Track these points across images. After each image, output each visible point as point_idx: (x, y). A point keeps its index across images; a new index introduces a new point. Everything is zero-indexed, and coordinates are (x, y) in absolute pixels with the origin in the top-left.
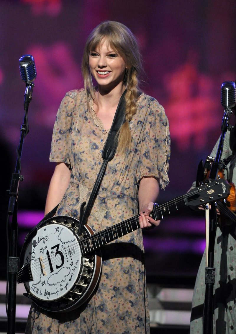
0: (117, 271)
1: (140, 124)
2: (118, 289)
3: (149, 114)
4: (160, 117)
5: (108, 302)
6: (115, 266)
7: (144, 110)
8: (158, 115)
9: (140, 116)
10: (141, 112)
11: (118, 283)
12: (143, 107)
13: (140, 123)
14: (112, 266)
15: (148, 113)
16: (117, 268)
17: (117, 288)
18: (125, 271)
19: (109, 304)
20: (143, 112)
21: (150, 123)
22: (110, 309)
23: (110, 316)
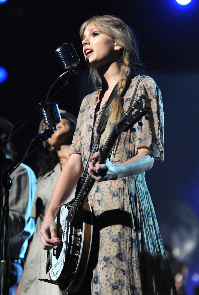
0: (106, 241)
5: (101, 274)
6: (105, 236)
11: (107, 252)
14: (102, 237)
16: (106, 237)
17: (107, 258)
18: (114, 239)
22: (102, 280)
23: (102, 287)
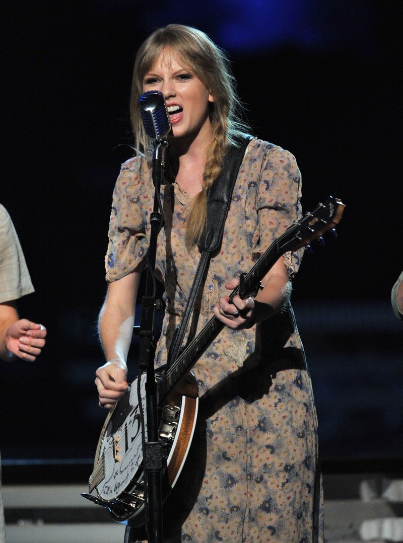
1: (254, 187)
2: (293, 467)
3: (266, 169)
4: (288, 171)
5: (278, 494)
7: (258, 163)
8: (285, 168)
9: (252, 174)
10: (252, 167)
11: (291, 457)
12: (255, 160)
13: (252, 185)
14: (277, 430)
15: (263, 168)
17: (290, 467)
19: (280, 497)
20: (255, 167)
21: (266, 182)
22: (281, 505)
23: (282, 516)
